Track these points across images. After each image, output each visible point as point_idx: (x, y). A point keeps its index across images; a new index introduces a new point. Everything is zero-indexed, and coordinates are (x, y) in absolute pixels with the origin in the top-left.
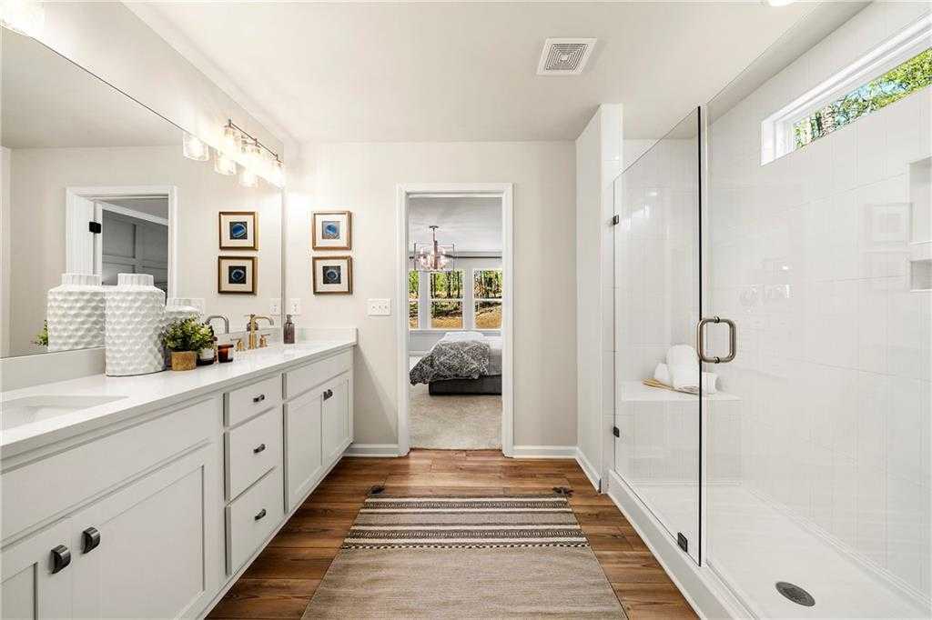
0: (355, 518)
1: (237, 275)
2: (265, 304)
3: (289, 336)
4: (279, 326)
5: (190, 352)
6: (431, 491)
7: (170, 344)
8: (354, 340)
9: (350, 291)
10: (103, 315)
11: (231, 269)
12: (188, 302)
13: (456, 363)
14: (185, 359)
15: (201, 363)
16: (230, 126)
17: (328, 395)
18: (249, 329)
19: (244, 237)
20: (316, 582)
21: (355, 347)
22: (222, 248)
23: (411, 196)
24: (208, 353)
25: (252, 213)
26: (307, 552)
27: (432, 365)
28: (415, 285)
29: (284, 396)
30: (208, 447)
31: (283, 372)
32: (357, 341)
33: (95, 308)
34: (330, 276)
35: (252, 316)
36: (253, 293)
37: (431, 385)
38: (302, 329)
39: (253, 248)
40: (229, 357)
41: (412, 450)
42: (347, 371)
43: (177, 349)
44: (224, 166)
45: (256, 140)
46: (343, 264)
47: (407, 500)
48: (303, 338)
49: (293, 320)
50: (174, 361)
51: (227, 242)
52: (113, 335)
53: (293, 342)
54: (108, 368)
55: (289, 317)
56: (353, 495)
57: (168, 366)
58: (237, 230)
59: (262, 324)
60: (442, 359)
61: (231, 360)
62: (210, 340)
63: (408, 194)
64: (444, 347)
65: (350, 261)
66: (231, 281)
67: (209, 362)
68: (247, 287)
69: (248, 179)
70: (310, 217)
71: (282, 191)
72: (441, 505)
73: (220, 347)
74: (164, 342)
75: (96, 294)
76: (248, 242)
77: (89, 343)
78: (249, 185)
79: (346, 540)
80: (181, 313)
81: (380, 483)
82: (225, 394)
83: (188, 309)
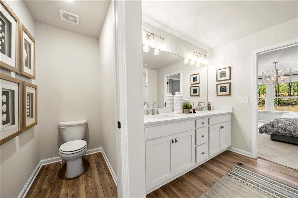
0: (232, 169)
1: (195, 91)
2: (202, 99)
3: (209, 108)
4: (206, 105)
5: (188, 110)
6: (268, 176)
7: (184, 107)
8: (232, 111)
9: (230, 94)
10: (173, 101)
11: (193, 89)
12: (186, 98)
13: (290, 128)
14: (187, 111)
15: (190, 113)
16: (194, 53)
17: (222, 127)
18: (198, 106)
19: (197, 81)
20: (219, 178)
21: (232, 114)
22: (191, 84)
23: (259, 54)
24: (191, 110)
25: (199, 74)
26: (215, 170)
27: (273, 127)
28: (264, 91)
29: (209, 124)
30: (192, 131)
31: (209, 117)
32: (233, 111)
33: (172, 99)
34: (223, 89)
35: (199, 102)
36: (199, 96)
37: (272, 135)
38: (213, 106)
39: (199, 83)
40: (195, 112)
41: (258, 157)
42: (229, 121)
43: (185, 109)
44: (192, 63)
45: (200, 54)
46: (228, 85)
47: (255, 173)
48: (213, 109)
49: (210, 104)
50: (185, 111)
51: (193, 83)
52: (175, 105)
53: (210, 110)
54: (174, 111)
55: (209, 102)
56: (230, 162)
57: (184, 112)
58: (195, 79)
59: (201, 104)
60: (280, 125)
61: (195, 113)
62: (191, 108)
63: (258, 53)
64: (281, 120)
65: (230, 84)
66: (193, 93)
67: (191, 113)
68: (197, 94)
69: (198, 65)
70: (216, 71)
71: (207, 65)
72: (274, 183)
73: (193, 109)
74: (183, 107)
75: (172, 97)
76: (198, 82)
77: (171, 106)
78: (198, 66)
79: (228, 173)
80: (185, 101)
81: (242, 163)
82: (196, 120)
83: (187, 100)
